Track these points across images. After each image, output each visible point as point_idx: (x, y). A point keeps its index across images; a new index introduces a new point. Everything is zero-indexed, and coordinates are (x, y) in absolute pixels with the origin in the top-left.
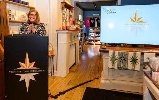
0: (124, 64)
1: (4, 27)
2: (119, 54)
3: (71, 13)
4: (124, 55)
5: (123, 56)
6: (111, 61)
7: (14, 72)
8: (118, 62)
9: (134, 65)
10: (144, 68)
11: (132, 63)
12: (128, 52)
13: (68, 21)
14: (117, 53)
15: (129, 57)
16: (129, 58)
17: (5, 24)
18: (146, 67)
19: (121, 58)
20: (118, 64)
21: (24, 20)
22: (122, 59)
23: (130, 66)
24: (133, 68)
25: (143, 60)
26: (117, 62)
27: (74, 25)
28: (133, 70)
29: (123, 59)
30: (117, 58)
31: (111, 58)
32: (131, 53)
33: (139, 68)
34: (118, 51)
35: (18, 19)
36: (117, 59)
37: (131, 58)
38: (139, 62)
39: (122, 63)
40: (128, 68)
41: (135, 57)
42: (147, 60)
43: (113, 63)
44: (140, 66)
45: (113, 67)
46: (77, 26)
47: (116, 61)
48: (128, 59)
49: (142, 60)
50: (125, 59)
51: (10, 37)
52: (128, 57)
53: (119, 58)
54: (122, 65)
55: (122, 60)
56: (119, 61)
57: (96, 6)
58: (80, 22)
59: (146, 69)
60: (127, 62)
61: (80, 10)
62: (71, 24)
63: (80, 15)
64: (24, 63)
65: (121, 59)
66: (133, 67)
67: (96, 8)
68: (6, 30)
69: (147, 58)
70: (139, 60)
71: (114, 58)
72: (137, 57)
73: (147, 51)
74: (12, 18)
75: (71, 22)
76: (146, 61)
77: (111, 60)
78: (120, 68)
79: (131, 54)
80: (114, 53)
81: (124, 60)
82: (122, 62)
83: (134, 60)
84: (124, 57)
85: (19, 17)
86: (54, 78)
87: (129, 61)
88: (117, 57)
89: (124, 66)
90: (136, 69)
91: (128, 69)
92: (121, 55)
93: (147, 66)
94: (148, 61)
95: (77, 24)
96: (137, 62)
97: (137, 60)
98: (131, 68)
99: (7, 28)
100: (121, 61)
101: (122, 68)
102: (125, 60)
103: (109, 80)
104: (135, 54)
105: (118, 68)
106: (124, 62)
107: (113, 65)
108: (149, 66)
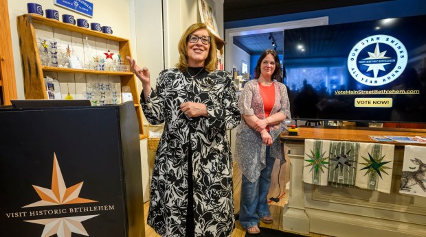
0: (346, 175)
1: (33, 84)
2: (332, 148)
4: (345, 150)
5: (343, 153)
6: (311, 167)
7: (22, 215)
8: (329, 169)
9: (373, 178)
10: (403, 186)
11: (368, 172)
12: (357, 145)
14: (326, 145)
15: (359, 157)
16: (360, 160)
18: (409, 184)
19: (338, 158)
20: (330, 174)
22: (340, 160)
23: (362, 180)
24: (371, 186)
26: (326, 170)
28: (370, 191)
29: (342, 160)
30: (325, 159)
31: (310, 159)
32: (366, 147)
33: (389, 187)
34: (329, 141)
36: (327, 161)
37: (366, 160)
38: (390, 172)
39: (342, 171)
40: (357, 184)
41: (377, 156)
42: (413, 165)
43: (317, 170)
45: (316, 181)
47: (325, 167)
48: (356, 162)
49: (399, 162)
50: (350, 161)
52: (357, 156)
53: (332, 159)
54: (339, 178)
55: (339, 163)
56: (332, 165)
58: (242, 77)
59: (408, 189)
60: (355, 169)
65: (337, 163)
66: (373, 183)
69: (412, 161)
70: (391, 165)
71: (320, 158)
72: (383, 158)
73: (409, 139)
76: (411, 168)
77: (309, 163)
78: (335, 183)
79: (365, 149)
80: (318, 146)
81: (346, 163)
82: (342, 168)
83: (375, 166)
84: (345, 157)
87: (360, 167)
88: (327, 155)
89: (346, 179)
90: (379, 190)
91: (358, 188)
92: (338, 150)
93: (411, 182)
94: (414, 168)
96: (382, 171)
97: (385, 165)
98: (365, 186)
100: (337, 167)
101: (339, 184)
102: (350, 165)
103: (305, 211)
104: (377, 150)
105: (329, 183)
106: (347, 170)
107: (316, 176)
108: (420, 182)
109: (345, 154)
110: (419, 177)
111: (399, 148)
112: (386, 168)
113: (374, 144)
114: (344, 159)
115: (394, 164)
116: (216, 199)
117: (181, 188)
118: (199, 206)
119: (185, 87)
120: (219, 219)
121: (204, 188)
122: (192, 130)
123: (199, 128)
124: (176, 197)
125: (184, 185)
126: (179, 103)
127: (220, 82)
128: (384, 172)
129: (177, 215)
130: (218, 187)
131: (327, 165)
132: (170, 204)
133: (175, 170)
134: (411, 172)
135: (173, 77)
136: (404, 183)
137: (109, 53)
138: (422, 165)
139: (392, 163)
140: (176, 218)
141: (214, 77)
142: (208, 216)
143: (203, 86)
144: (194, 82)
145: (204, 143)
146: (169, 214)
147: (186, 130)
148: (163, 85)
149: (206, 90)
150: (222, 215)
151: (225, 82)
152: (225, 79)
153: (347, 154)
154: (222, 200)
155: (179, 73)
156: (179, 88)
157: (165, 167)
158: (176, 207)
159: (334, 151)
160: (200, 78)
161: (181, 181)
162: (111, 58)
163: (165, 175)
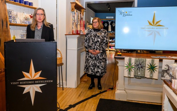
0: (141, 72)
1: (4, 31)
3: (82, 15)
4: (141, 62)
5: (140, 63)
6: (127, 69)
7: (17, 83)
9: (151, 73)
10: (163, 76)
11: (149, 71)
12: (145, 59)
13: (78, 24)
14: (133, 60)
16: (147, 66)
17: (5, 27)
18: (164, 75)
19: (138, 65)
20: (135, 72)
21: (27, 23)
23: (147, 74)
24: (151, 76)
26: (133, 70)
27: (86, 29)
28: (151, 78)
30: (133, 66)
31: (127, 66)
32: (149, 60)
33: (157, 76)
34: (134, 58)
35: (21, 22)
36: (134, 66)
37: (149, 66)
39: (139, 70)
40: (146, 76)
41: (153, 64)
42: (166, 67)
43: (130, 71)
44: (158, 73)
45: (129, 76)
48: (145, 67)
49: (161, 67)
50: (143, 66)
51: (11, 43)
52: (145, 64)
53: (136, 66)
54: (139, 73)
55: (139, 67)
56: (136, 68)
57: (110, 8)
58: (91, 26)
60: (145, 69)
62: (82, 28)
64: (29, 73)
66: (151, 75)
67: (110, 10)
68: (6, 34)
69: (165, 65)
71: (131, 66)
72: (155, 64)
74: (12, 21)
75: (82, 25)
76: (165, 68)
78: (137, 76)
80: (130, 60)
81: (141, 67)
82: (140, 69)
83: (152, 68)
86: (63, 90)
87: (146, 68)
88: (133, 64)
89: (141, 74)
90: (154, 78)
91: (146, 78)
92: (138, 62)
93: (165, 74)
94: (166, 68)
96: (155, 70)
97: (156, 68)
98: (148, 77)
99: (7, 32)
100: (138, 69)
101: (139, 76)
102: (143, 68)
103: (125, 90)
104: (153, 61)
105: (135, 76)
106: (141, 70)
107: (129, 73)
108: (168, 74)
109: (141, 63)
110: (168, 72)
111: (161, 60)
112: (156, 69)
113: (151, 59)
114: (140, 66)
115: (159, 67)
116: (101, 63)
117: (93, 60)
118: (96, 64)
120: (101, 68)
121: (98, 60)
122: (95, 45)
123: (97, 44)
124: (92, 62)
125: (94, 59)
126: (92, 38)
127: (103, 32)
128: (156, 70)
129: (92, 67)
130: (101, 60)
131: (134, 68)
132: (90, 64)
133: (91, 55)
134: (165, 70)
135: (91, 31)
138: (169, 67)
139: (158, 66)
140: (92, 68)
142: (98, 67)
145: (98, 48)
146: (90, 67)
147: (94, 45)
148: (88, 33)
150: (102, 67)
152: (104, 32)
153: (142, 63)
154: (102, 63)
155: (93, 30)
157: (88, 55)
158: (92, 64)
159: (136, 62)
160: (98, 31)
161: (93, 58)
163: (89, 57)
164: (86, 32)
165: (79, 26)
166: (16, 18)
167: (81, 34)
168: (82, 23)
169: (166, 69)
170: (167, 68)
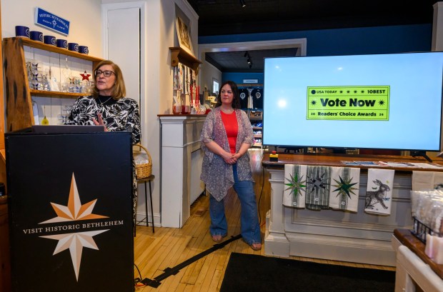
0: (321, 197)
1: (19, 107)
2: (309, 173)
3: (193, 75)
4: (320, 174)
5: (318, 176)
6: (290, 191)
8: (306, 192)
9: (343, 199)
10: (368, 205)
11: (339, 193)
12: (330, 169)
13: (186, 93)
14: (303, 169)
15: (332, 180)
16: (333, 183)
17: (20, 98)
18: (372, 203)
19: (314, 181)
20: (308, 197)
21: (75, 90)
22: (316, 183)
23: (335, 201)
24: (342, 206)
25: (366, 186)
26: (303, 193)
27: (202, 104)
28: (343, 210)
29: (318, 183)
30: (303, 182)
31: (289, 183)
32: (337, 171)
33: (357, 206)
34: (306, 166)
35: (60, 88)
36: (304, 184)
37: (337, 182)
38: (357, 192)
39: (317, 193)
40: (331, 205)
41: (346, 178)
42: (375, 186)
43: (296, 194)
44: (359, 199)
45: (295, 204)
46: (208, 107)
47: (303, 190)
48: (329, 184)
49: (363, 184)
50: (324, 184)
52: (330, 179)
53: (309, 183)
54: (315, 199)
55: (315, 186)
56: (309, 188)
57: (251, 63)
58: (214, 98)
59: (371, 207)
60: (329, 191)
61: (215, 71)
62: (194, 101)
63: (214, 82)
64: (66, 206)
65: (313, 185)
66: (343, 203)
67: (250, 66)
68: (23, 115)
69: (374, 182)
70: (357, 186)
71: (298, 182)
72: (350, 180)
73: (372, 164)
74: (40, 85)
75: (194, 96)
76: (373, 188)
77: (289, 187)
78: (311, 205)
80: (296, 171)
81: (321, 186)
82: (317, 190)
83: (345, 187)
84: (320, 180)
85: (63, 82)
87: (333, 188)
88: (304, 179)
89: (321, 201)
90: (348, 209)
91: (331, 208)
92: (314, 174)
93: (374, 201)
94: (376, 188)
95: (209, 102)
96: (351, 192)
97: (353, 186)
98: (336, 206)
99: (25, 110)
100: (313, 190)
101: (315, 206)
102: (324, 188)
103: (285, 235)
104: (346, 173)
105: (307, 205)
106: (321, 191)
107: (295, 199)
108: (380, 200)
109: (320, 177)
110: (380, 196)
111: (364, 171)
112: (354, 189)
113: (343, 168)
114: (319, 183)
115: (360, 186)
119: (96, 112)
127: (125, 109)
131: (304, 188)
134: (373, 192)
135: (87, 103)
136: (368, 202)
137: (85, 75)
138: (382, 185)
139: (358, 184)
141: (121, 104)
143: (111, 112)
144: (104, 108)
148: (78, 110)
149: (113, 115)
151: (130, 110)
153: (322, 177)
156: (91, 113)
159: (310, 175)
162: (88, 79)
164: (203, 109)
165: (187, 98)
166: (48, 79)
167: (192, 113)
168: (194, 91)
169: (374, 190)
170: (378, 187)
